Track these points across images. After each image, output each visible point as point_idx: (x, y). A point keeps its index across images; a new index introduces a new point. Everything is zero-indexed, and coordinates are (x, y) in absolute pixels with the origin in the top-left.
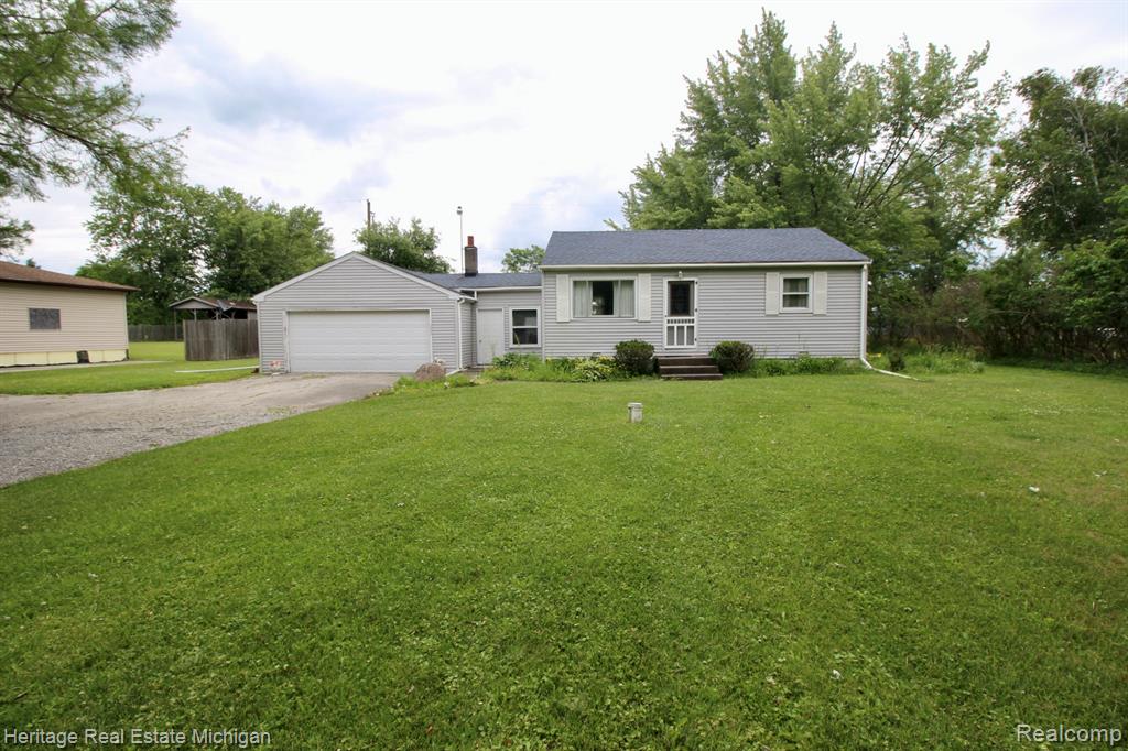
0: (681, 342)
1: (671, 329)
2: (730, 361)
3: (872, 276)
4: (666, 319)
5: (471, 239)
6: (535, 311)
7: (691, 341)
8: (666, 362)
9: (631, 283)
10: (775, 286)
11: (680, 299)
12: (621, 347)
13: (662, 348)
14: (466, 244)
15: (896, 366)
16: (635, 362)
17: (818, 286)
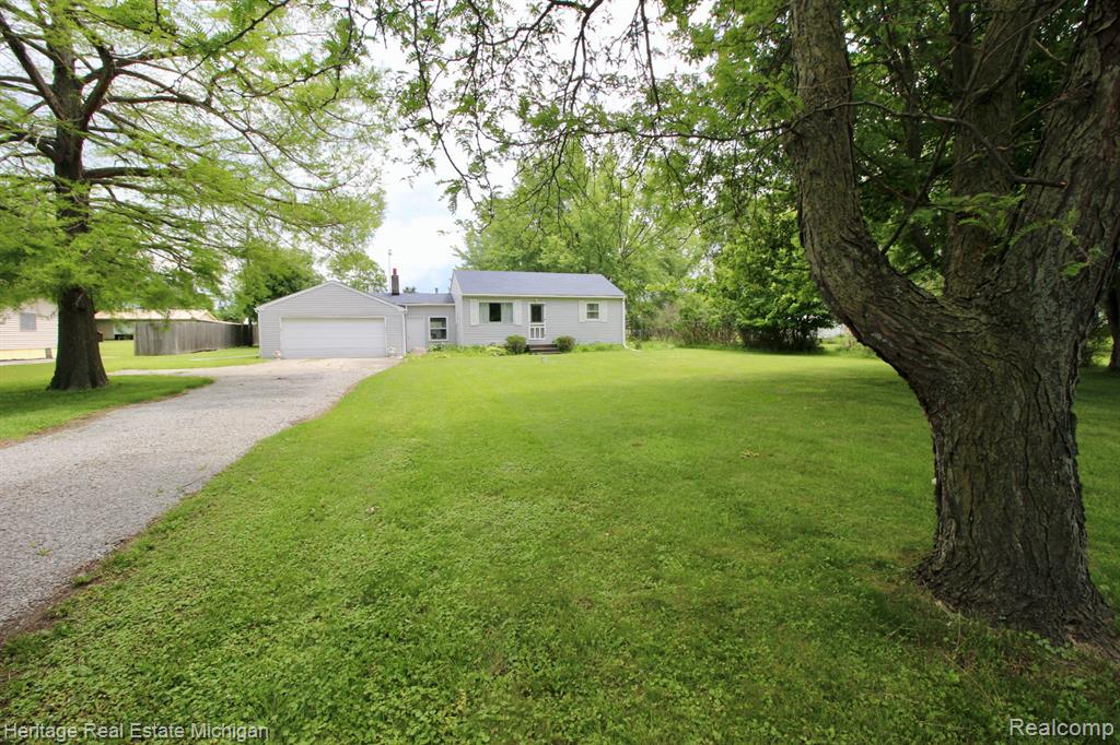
0: (538, 336)
1: (532, 330)
2: (563, 346)
3: (627, 307)
4: (530, 325)
5: (395, 271)
6: (445, 319)
7: (543, 336)
8: (533, 346)
9: (511, 304)
10: (583, 309)
11: (537, 314)
12: (509, 339)
13: (530, 340)
14: (392, 274)
15: (638, 347)
16: (516, 347)
17: (603, 309)
